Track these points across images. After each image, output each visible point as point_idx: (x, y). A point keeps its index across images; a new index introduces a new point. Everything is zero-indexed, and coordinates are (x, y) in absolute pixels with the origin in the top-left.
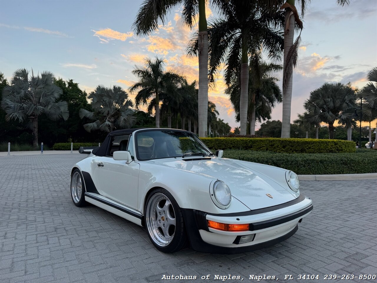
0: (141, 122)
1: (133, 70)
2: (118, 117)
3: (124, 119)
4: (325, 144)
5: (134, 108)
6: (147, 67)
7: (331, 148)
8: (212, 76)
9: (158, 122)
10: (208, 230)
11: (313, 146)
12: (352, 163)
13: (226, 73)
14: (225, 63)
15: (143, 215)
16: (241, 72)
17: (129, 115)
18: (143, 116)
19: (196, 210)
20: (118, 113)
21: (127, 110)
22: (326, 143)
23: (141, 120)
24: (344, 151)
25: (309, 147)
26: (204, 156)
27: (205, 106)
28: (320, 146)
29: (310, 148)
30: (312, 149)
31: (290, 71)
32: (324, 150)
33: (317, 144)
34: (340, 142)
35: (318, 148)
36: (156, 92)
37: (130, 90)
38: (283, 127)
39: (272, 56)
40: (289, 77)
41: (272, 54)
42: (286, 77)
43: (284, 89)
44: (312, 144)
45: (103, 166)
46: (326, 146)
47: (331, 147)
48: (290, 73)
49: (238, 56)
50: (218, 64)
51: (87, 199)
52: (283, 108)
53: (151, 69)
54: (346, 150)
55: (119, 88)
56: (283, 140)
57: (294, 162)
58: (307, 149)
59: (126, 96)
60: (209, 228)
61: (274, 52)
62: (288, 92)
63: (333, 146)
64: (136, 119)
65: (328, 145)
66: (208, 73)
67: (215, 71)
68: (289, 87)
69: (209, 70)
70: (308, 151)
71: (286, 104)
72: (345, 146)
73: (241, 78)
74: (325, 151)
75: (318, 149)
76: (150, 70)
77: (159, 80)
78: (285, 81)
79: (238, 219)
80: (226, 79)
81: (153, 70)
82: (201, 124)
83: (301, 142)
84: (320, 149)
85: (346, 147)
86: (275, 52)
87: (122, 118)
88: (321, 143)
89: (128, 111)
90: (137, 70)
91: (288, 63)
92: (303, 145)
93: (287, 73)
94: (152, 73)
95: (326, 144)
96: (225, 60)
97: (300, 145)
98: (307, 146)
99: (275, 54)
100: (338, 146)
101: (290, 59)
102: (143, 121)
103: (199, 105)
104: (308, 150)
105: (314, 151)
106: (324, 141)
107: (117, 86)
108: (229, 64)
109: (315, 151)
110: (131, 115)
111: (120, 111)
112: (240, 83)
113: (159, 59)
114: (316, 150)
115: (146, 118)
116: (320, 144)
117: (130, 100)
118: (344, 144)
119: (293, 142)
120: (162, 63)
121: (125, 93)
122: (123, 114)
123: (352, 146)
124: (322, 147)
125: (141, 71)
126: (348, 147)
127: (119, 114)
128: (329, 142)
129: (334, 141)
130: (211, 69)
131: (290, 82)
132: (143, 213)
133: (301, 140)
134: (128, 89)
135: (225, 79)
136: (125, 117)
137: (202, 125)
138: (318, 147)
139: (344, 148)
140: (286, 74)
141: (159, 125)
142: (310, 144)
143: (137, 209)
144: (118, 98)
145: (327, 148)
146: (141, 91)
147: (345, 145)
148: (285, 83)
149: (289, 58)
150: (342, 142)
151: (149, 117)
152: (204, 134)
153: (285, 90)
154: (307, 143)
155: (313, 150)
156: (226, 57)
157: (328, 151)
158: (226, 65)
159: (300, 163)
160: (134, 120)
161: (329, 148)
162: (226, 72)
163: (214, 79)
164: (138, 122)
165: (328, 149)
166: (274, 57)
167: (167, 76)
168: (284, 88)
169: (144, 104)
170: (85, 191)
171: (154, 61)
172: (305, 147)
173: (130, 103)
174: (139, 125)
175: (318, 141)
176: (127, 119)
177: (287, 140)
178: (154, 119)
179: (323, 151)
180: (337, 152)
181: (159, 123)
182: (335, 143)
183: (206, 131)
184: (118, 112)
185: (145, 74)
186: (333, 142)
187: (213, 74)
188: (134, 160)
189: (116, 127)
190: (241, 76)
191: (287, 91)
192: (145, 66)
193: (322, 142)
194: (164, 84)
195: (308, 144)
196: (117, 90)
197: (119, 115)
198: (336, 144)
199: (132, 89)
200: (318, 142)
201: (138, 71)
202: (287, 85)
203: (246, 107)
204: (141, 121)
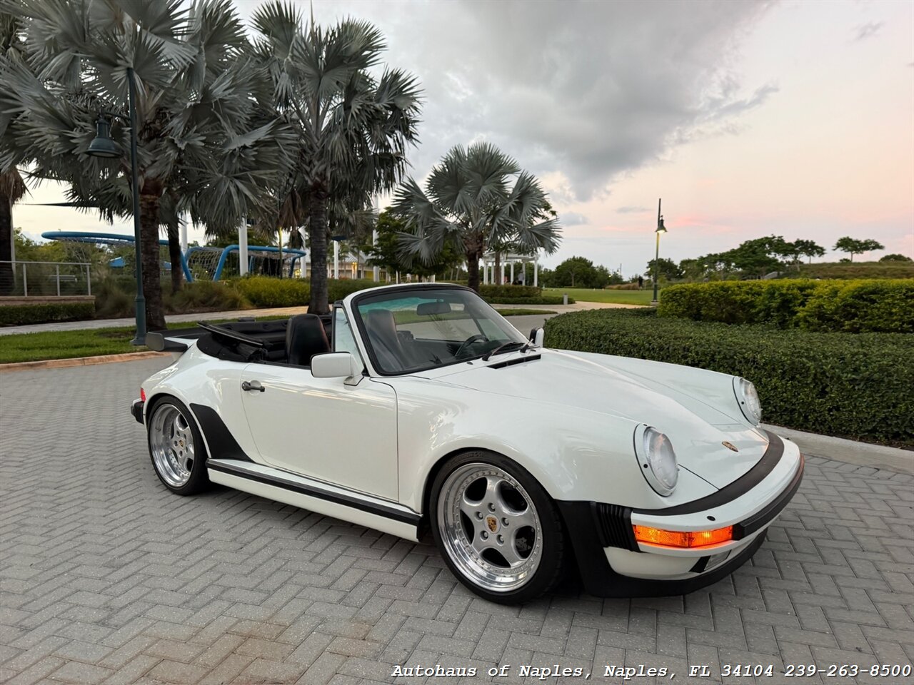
10: (636, 549)
15: (421, 515)
19: (598, 503)
26: (523, 351)
45: (262, 390)
51: (215, 476)
60: (638, 543)
79: (711, 518)
132: (419, 510)
143: (395, 499)
170: (207, 457)
188: (368, 375)
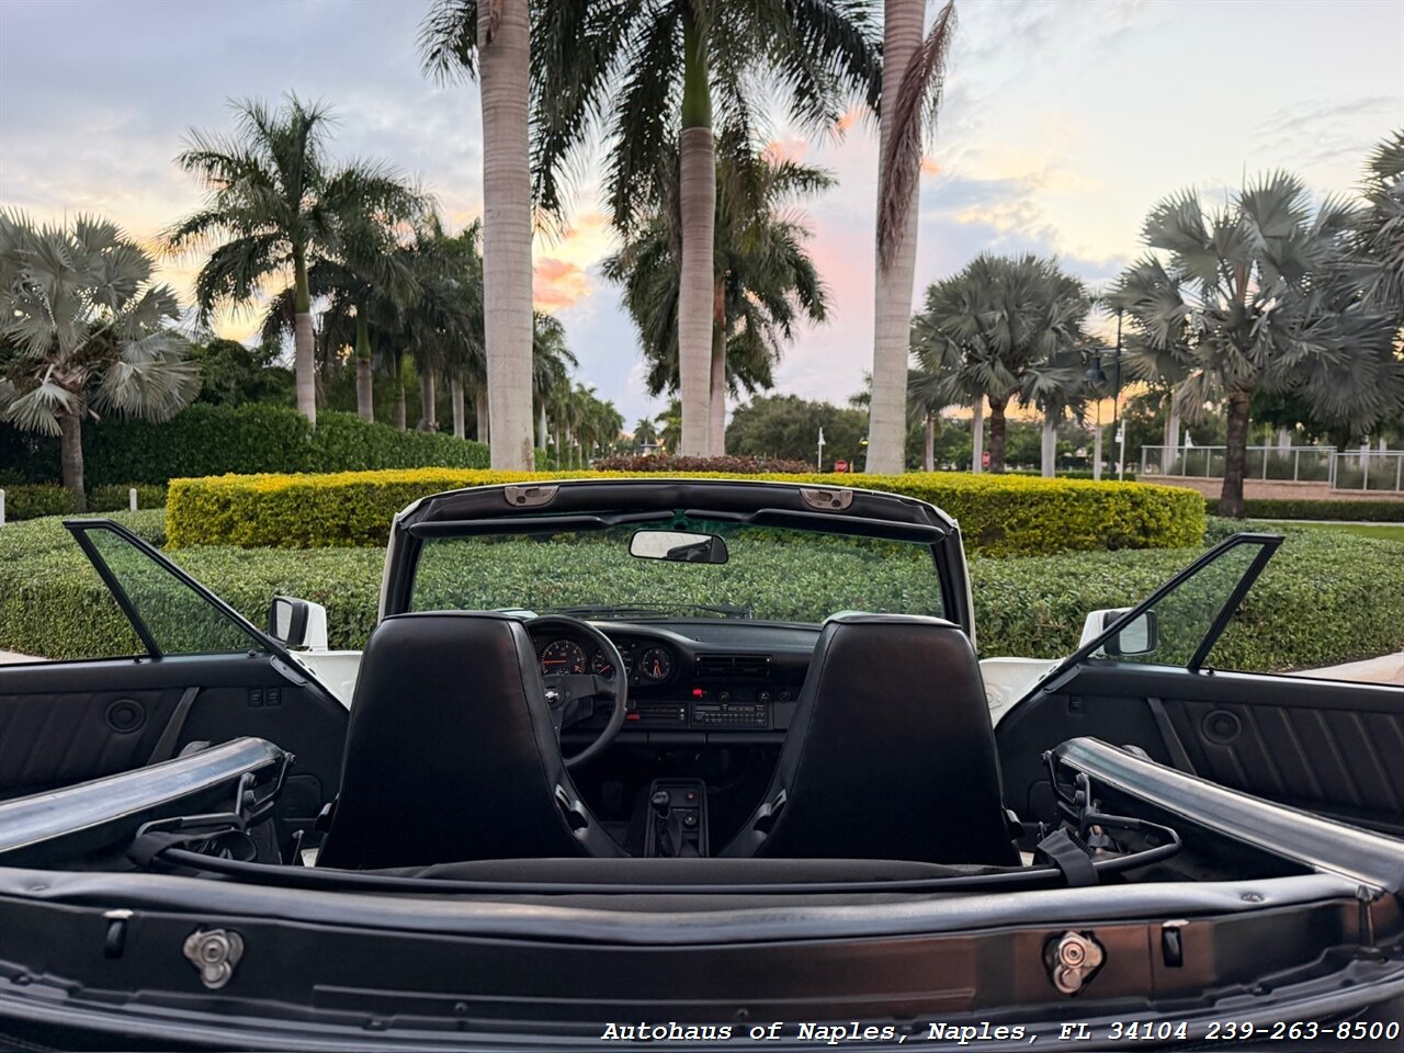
0: (227, 390)
1: (184, 150)
2: (106, 366)
3: (136, 377)
4: (1090, 506)
5: (187, 326)
6: (250, 142)
7: (1116, 525)
8: (549, 178)
9: (308, 391)
11: (1036, 517)
12: (1275, 613)
13: (615, 172)
14: (604, 125)
16: (684, 166)
17: (161, 356)
18: (235, 363)
20: (102, 347)
21: (147, 332)
22: (1097, 501)
23: (229, 378)
24: (1168, 534)
25: (1020, 520)
27: (518, 312)
28: (1071, 515)
29: (1023, 523)
30: (1036, 527)
31: (913, 162)
32: (1088, 534)
33: (1055, 502)
34: (1153, 492)
35: (1061, 523)
36: (297, 256)
37: (165, 240)
38: (878, 422)
39: (806, 114)
40: (907, 191)
41: (806, 101)
42: (893, 188)
43: (885, 248)
44: (1032, 505)
46: (1096, 513)
47: (1116, 517)
48: (912, 174)
49: (666, 101)
50: (577, 125)
52: (877, 338)
53: (269, 153)
54: (1174, 530)
55: (109, 233)
56: (897, 484)
57: (1020, 623)
58: (1012, 528)
59: (144, 268)
61: (813, 96)
62: (901, 263)
63: (1124, 512)
64: (202, 373)
65: (1106, 509)
66: (532, 165)
67: (563, 156)
68: (904, 240)
69: (537, 153)
70: (1016, 539)
71: (892, 316)
72: (1170, 513)
73: (682, 197)
74: (1092, 537)
75: (1059, 528)
76: (263, 156)
77: (309, 200)
78: (888, 211)
80: (614, 202)
81: (279, 157)
82: (499, 401)
83: (983, 493)
84: (1069, 529)
85: (1174, 514)
86: (818, 95)
87: (124, 371)
88: (1076, 500)
89: (155, 338)
90: (202, 151)
91: (903, 126)
92: (990, 510)
93: (898, 171)
94: (274, 167)
95: (1095, 506)
96: (606, 110)
97: (978, 511)
98: (1012, 515)
99: (819, 103)
100: (1146, 516)
101: (912, 106)
102: (238, 382)
103: (487, 307)
104: (1012, 533)
105: (1044, 538)
106: (1090, 492)
107: (98, 217)
108: (622, 132)
109: (1048, 539)
110: (172, 355)
111: (116, 339)
112: (680, 220)
113: (303, 106)
114: (1052, 532)
115: (253, 372)
116: (1072, 506)
117: (166, 287)
118: (1167, 505)
119: (947, 496)
120: (314, 127)
121: (141, 252)
122: (131, 350)
123: (1196, 511)
124: (1080, 519)
125: (221, 158)
126: (1183, 516)
127: (107, 349)
128: (1108, 495)
129: (1127, 492)
130: (545, 146)
131: (911, 219)
133: (983, 489)
134: (159, 237)
135: (608, 199)
136: (142, 367)
137: (506, 407)
138: (1060, 518)
139: (1165, 523)
140: (893, 176)
141: (314, 405)
142: (1026, 506)
144: (101, 275)
145: (1102, 521)
146: (223, 250)
147: (1171, 509)
148: (889, 219)
149: (908, 104)
150: (1162, 496)
151: (264, 366)
152: (518, 454)
153: (891, 253)
154: (1012, 501)
155: (1038, 532)
156: (610, 97)
157: (1105, 537)
158: (613, 134)
159: (1047, 622)
160: (185, 378)
161: (1111, 523)
162: (614, 166)
163: (557, 193)
164: (214, 388)
165: (1106, 528)
166: (812, 116)
167: (344, 184)
168: (887, 241)
169: (235, 307)
171: (281, 118)
172: (1003, 519)
173: (163, 302)
174: (216, 404)
175: (1063, 491)
176: (150, 376)
177: (920, 487)
178: (289, 377)
179: (1081, 537)
180: (1142, 539)
181: (313, 397)
182: (1131, 497)
183: (526, 442)
184: (103, 341)
185: (242, 171)
186: (1124, 498)
187: (554, 171)
189: (97, 412)
190: (682, 185)
191: (898, 257)
192: (235, 138)
193: (1081, 497)
194: (336, 223)
195: (1015, 504)
196: (95, 237)
197: (109, 352)
198: (1137, 503)
199: (177, 238)
200: (1062, 495)
201: (210, 155)
202: (900, 226)
203: (708, 330)
204: (224, 384)
